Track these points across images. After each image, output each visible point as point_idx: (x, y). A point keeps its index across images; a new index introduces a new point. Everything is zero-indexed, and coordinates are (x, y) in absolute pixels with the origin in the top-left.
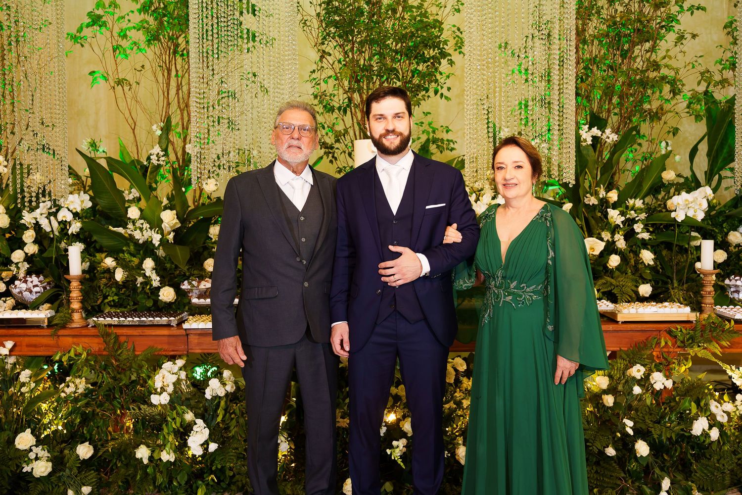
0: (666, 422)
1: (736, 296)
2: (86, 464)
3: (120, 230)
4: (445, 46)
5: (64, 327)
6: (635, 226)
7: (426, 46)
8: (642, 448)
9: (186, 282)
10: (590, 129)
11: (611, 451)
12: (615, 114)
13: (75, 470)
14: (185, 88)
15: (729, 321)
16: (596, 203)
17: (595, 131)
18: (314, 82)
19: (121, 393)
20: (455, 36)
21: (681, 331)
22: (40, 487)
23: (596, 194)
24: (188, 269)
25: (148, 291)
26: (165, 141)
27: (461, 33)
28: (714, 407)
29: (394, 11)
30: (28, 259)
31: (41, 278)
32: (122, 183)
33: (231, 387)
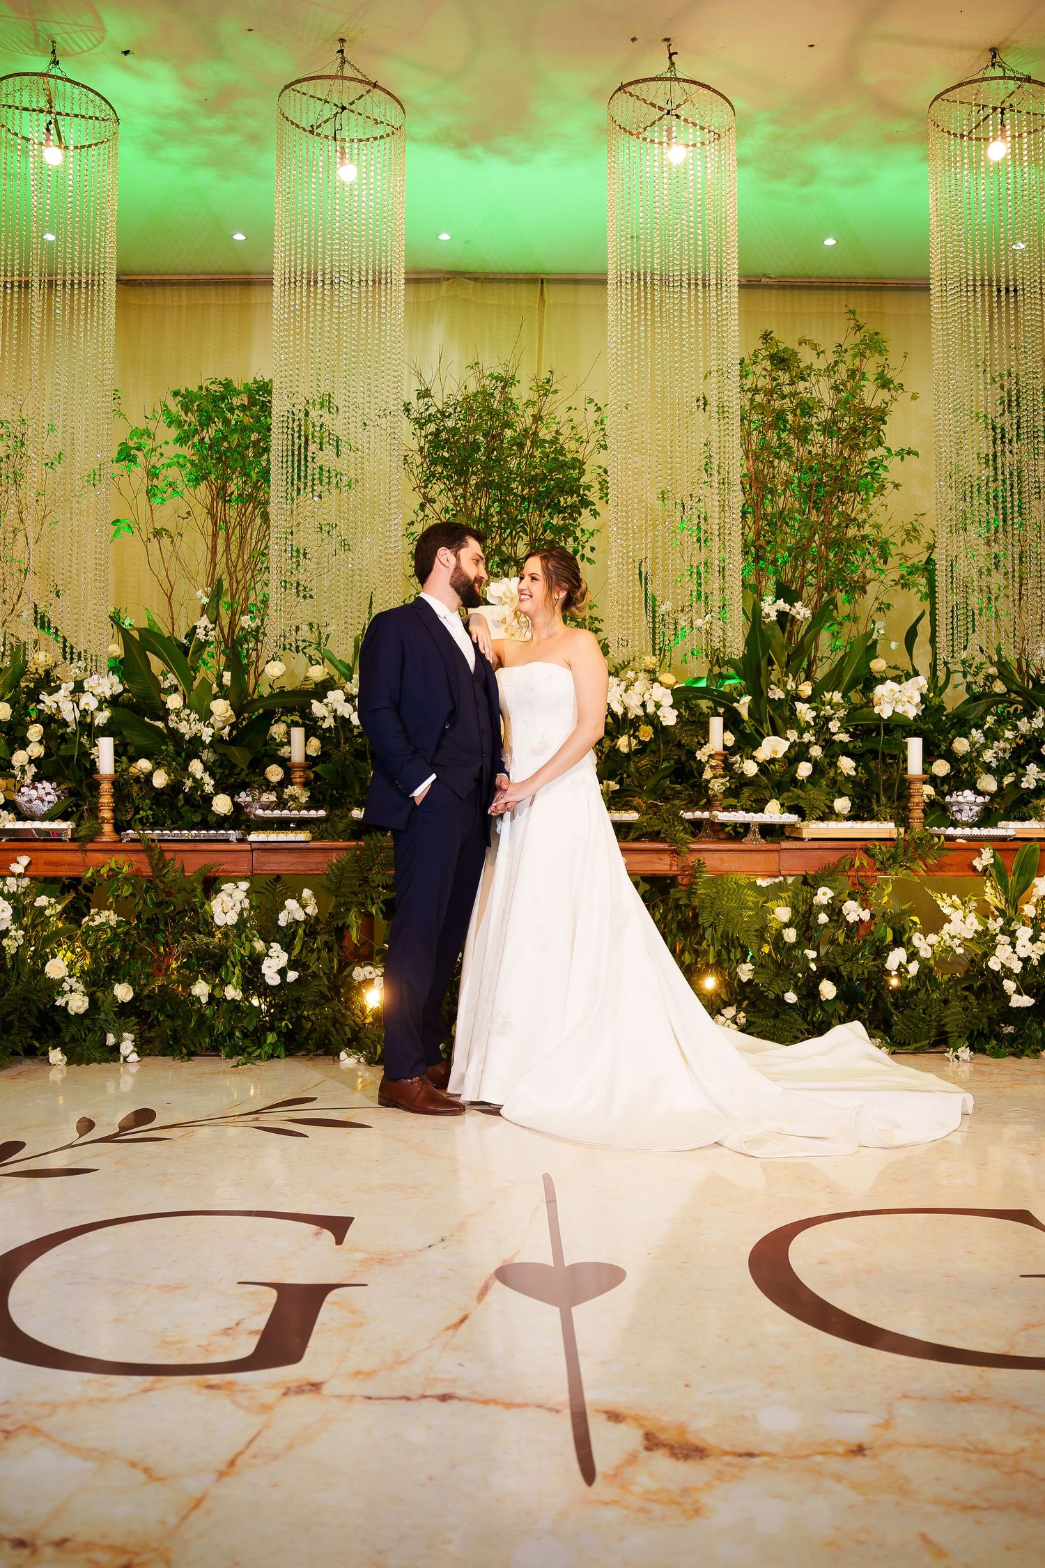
0: (857, 959)
1: (958, 816)
2: (124, 1010)
3: (158, 724)
4: (586, 492)
5: (92, 841)
6: (831, 725)
7: (562, 491)
8: (828, 990)
9: (243, 794)
10: (775, 601)
11: (791, 997)
12: (811, 585)
13: (111, 1016)
14: (234, 547)
15: (939, 838)
16: (783, 697)
17: (782, 605)
18: (412, 538)
19: (166, 925)
20: (600, 480)
21: (880, 849)
22: (73, 1029)
23: (784, 685)
24: (247, 775)
25: (198, 798)
26: (214, 610)
28: (917, 940)
29: (521, 446)
30: (34, 761)
31: (54, 784)
32: (156, 664)
33: (312, 910)
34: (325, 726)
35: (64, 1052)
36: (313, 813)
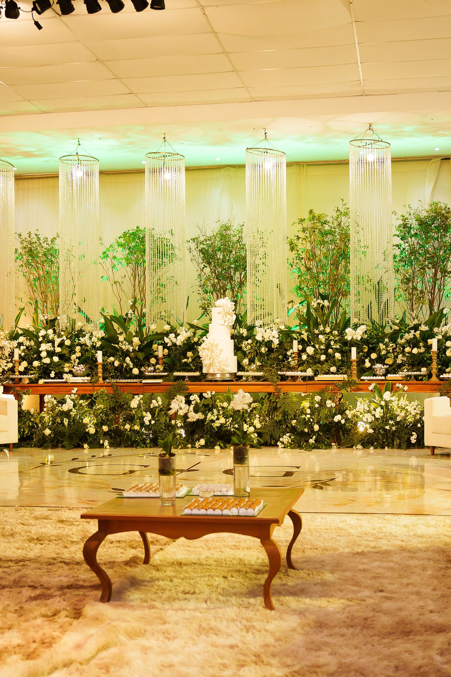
1: (376, 372)
2: (105, 434)
3: (116, 346)
6: (331, 343)
8: (316, 428)
9: (143, 368)
11: (306, 430)
13: (102, 435)
14: (142, 282)
16: (318, 333)
17: (319, 301)
19: (118, 409)
21: (338, 384)
22: (91, 439)
24: (144, 362)
25: (128, 369)
26: (133, 307)
28: (347, 412)
30: (78, 358)
31: (84, 365)
32: (116, 326)
33: (160, 403)
34: (168, 345)
35: (88, 445)
36: (163, 374)
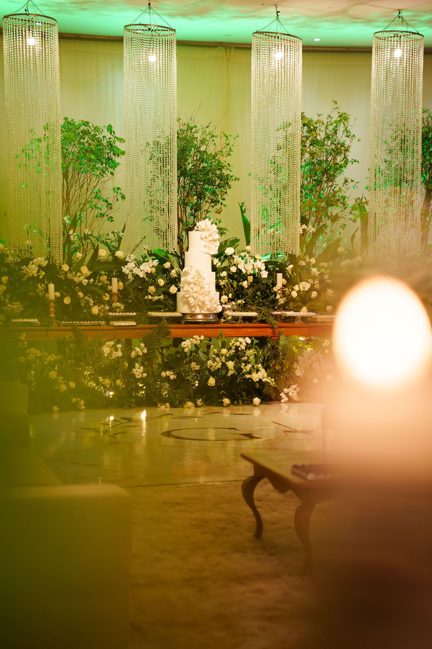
2: (75, 391)
5: (49, 326)
6: (325, 276)
10: (301, 225)
12: (314, 216)
16: (305, 264)
17: (304, 226)
23: (304, 260)
27: (230, 166)
33: (145, 351)
34: (127, 278)
35: (58, 407)
